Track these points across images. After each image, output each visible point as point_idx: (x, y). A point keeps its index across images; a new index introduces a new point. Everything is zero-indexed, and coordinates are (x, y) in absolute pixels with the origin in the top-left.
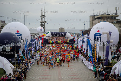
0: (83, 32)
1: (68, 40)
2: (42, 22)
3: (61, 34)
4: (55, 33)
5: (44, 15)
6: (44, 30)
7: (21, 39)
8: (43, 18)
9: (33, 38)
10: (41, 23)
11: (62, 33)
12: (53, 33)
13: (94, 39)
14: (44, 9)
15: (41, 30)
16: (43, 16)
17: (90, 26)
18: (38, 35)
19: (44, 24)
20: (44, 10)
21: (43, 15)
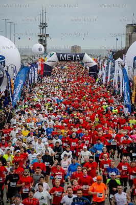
0: (113, 53)
1: (88, 68)
2: (41, 36)
3: (75, 57)
4: (63, 55)
5: (44, 22)
6: (45, 49)
7: (4, 66)
8: (43, 28)
9: (26, 64)
10: (39, 38)
11: (76, 55)
12: (61, 55)
13: (134, 67)
14: (44, 12)
15: (40, 50)
16: (43, 26)
17: (127, 43)
18: (35, 58)
19: (44, 39)
20: (44, 14)
21: (42, 24)
